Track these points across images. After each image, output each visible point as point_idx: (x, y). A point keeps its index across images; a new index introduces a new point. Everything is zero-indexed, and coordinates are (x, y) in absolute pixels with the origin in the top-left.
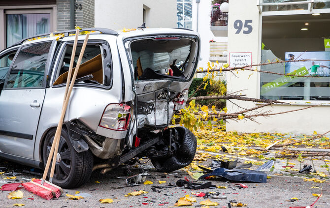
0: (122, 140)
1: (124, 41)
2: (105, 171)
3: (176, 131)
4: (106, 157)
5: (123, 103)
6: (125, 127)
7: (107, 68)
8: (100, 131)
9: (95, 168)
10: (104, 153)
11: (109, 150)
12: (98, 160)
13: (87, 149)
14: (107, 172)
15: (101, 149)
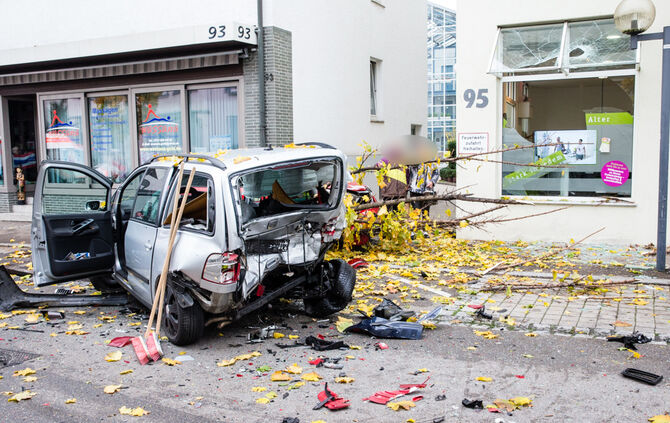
0: (234, 293)
1: (230, 178)
2: (222, 325)
3: (331, 266)
4: (218, 311)
5: (227, 252)
6: (234, 279)
7: (211, 210)
8: (204, 285)
9: (210, 322)
10: (213, 308)
11: (219, 304)
12: (209, 315)
13: (191, 304)
14: (225, 326)
15: (209, 303)
